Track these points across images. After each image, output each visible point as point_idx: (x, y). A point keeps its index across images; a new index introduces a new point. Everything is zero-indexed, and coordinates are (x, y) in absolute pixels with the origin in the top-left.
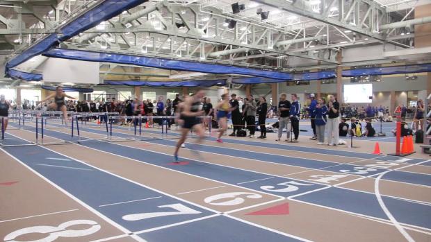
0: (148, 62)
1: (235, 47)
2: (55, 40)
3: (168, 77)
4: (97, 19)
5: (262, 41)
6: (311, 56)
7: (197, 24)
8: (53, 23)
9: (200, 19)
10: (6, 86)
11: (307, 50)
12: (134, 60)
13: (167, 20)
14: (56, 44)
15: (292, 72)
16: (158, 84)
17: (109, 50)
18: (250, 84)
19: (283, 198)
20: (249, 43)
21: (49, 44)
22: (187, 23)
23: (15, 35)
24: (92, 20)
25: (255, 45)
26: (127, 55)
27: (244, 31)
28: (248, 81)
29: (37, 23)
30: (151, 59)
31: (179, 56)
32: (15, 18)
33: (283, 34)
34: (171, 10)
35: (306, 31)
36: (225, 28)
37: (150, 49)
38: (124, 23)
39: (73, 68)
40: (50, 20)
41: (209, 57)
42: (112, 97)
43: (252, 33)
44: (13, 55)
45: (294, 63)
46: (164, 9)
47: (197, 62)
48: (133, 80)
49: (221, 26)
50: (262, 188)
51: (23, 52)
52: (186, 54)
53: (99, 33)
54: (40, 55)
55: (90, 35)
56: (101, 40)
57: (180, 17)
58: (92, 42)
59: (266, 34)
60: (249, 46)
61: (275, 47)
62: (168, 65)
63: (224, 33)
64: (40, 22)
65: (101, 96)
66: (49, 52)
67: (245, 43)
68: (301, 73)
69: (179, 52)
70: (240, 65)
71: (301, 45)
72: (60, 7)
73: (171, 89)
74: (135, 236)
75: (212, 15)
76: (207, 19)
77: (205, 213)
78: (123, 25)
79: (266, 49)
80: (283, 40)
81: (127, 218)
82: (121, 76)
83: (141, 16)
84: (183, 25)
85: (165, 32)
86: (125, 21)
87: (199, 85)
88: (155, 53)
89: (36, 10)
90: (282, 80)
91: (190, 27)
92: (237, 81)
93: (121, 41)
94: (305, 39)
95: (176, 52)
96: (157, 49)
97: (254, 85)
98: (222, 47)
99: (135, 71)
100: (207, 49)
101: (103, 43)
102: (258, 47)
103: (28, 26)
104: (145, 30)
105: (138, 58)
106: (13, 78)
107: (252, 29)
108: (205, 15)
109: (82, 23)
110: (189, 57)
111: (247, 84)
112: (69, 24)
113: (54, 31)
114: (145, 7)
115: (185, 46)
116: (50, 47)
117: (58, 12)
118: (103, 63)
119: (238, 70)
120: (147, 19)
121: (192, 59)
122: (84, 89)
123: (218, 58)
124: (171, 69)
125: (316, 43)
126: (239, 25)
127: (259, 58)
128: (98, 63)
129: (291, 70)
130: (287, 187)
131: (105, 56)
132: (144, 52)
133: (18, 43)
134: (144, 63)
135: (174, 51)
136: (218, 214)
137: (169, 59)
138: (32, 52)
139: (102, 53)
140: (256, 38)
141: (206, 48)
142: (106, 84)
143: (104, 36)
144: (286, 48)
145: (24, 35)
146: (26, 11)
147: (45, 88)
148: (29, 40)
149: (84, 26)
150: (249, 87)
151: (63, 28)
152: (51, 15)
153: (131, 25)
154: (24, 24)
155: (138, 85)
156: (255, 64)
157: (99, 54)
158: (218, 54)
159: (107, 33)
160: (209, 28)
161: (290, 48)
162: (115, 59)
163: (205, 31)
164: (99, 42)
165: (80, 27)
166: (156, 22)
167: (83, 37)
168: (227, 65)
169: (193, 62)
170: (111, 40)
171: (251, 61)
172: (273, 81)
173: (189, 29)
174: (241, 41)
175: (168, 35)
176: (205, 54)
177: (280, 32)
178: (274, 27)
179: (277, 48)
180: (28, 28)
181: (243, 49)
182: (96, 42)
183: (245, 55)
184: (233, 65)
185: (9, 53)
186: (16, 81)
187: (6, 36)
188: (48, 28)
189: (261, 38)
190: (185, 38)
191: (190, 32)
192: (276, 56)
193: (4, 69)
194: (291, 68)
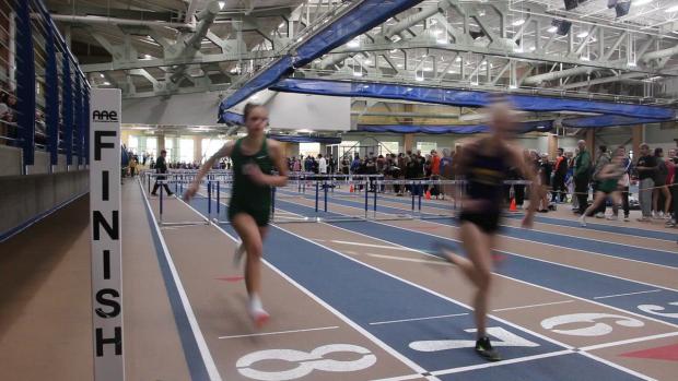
0: (425, 95)
1: (567, 66)
2: (288, 66)
3: (456, 117)
4: (348, 31)
5: (616, 54)
7: (505, 32)
8: (285, 41)
9: (509, 22)
10: (219, 136)
12: (404, 93)
13: (455, 27)
14: (289, 72)
15: (671, 105)
16: (441, 130)
17: (366, 78)
18: (594, 127)
20: (593, 58)
21: (279, 72)
22: (489, 30)
23: (231, 63)
24: (341, 33)
25: (603, 62)
26: (392, 85)
27: (584, 39)
28: (591, 123)
29: (262, 42)
30: (430, 90)
31: (475, 84)
32: (233, 37)
33: (657, 39)
34: (463, 11)
36: (550, 35)
37: (429, 75)
38: (388, 35)
39: (311, 107)
40: (280, 36)
41: (524, 85)
42: (369, 150)
43: (599, 42)
44: (229, 91)
45: (674, 89)
46: (451, 10)
47: (506, 94)
48: (401, 124)
49: (545, 33)
51: (243, 85)
52: (487, 81)
53: (351, 53)
54: (267, 89)
55: (337, 57)
56: (354, 63)
57: (478, 22)
58: (341, 66)
59: (623, 41)
60: (595, 63)
61: (641, 63)
62: (457, 99)
63: (550, 43)
64: (266, 41)
65: (353, 150)
66: (279, 85)
67: (586, 59)
69: (474, 79)
70: (576, 95)
72: (295, 16)
75: (529, 15)
76: (521, 22)
78: (387, 38)
79: (624, 67)
80: (655, 50)
82: (383, 119)
83: (416, 23)
84: (482, 33)
85: (453, 47)
86: (390, 32)
88: (436, 81)
89: (261, 24)
90: (652, 119)
91: (492, 37)
92: (571, 123)
93: (384, 63)
95: (471, 77)
96: (440, 74)
97: (600, 129)
98: (545, 68)
99: (405, 110)
100: (521, 71)
101: (357, 68)
102: (608, 65)
103: (249, 46)
104: (420, 45)
105: (410, 89)
106: (229, 124)
107: (598, 35)
108: (518, 16)
109: (326, 41)
110: (490, 86)
111: (589, 128)
112: (308, 42)
113: (285, 53)
114: (420, 9)
115: (484, 69)
116: (282, 77)
117: (291, 25)
118: (357, 98)
119: (572, 104)
120: (425, 28)
121: (496, 89)
122: (327, 139)
123: (539, 85)
124: (461, 106)
126: (576, 30)
127: (609, 84)
128: (349, 98)
129: (670, 102)
131: (359, 88)
132: (420, 79)
133: (236, 74)
134: (419, 98)
135: (466, 76)
137: (459, 90)
138: (255, 86)
139: (355, 82)
140: (606, 50)
141: (518, 70)
142: (362, 131)
143: (359, 58)
144: (661, 64)
145: (245, 61)
146: (248, 27)
148: (251, 69)
149: (329, 43)
150: (592, 133)
151: (300, 47)
152: (282, 30)
153: (399, 39)
154: (245, 45)
155: (406, 131)
156: (603, 94)
157: (349, 85)
158: (539, 78)
159: (363, 52)
160: (525, 37)
161: (669, 63)
162: (374, 90)
163: (518, 42)
164: (350, 66)
165: (324, 45)
166: (439, 32)
167: (328, 59)
168: (557, 97)
170: (368, 62)
171: (595, 88)
172: (637, 120)
173: (492, 41)
174: (579, 56)
175: (457, 51)
176: (518, 79)
177: (650, 36)
178: (638, 29)
179: (645, 64)
180: (249, 50)
181: (582, 69)
182: (346, 66)
183: (585, 79)
184: (565, 97)
185: (224, 88)
186: (232, 128)
187: (221, 64)
188: (278, 49)
189: (615, 48)
190: (483, 55)
191: (494, 45)
192: (642, 78)
193: (217, 111)
194: (670, 97)
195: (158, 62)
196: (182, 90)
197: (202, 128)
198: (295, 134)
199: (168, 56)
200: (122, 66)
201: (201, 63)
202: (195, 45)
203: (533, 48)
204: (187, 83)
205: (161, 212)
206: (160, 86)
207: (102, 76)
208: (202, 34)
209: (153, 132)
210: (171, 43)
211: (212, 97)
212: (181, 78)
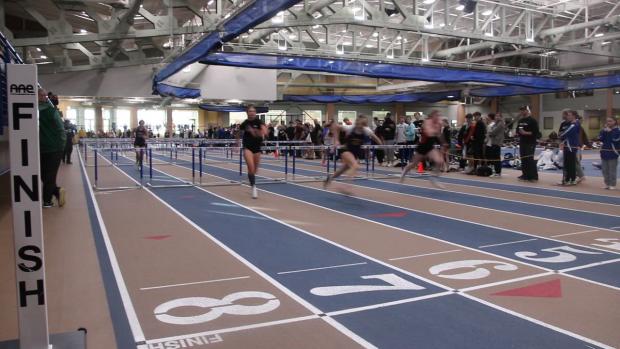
0: (345, 68)
1: (474, 41)
2: (216, 40)
3: (374, 88)
4: (271, 8)
5: (516, 30)
6: (597, 50)
7: (417, 9)
8: (213, 17)
9: (421, 1)
10: (154, 107)
11: (590, 41)
12: (325, 65)
13: (372, 5)
14: (217, 46)
15: (564, 77)
16: (360, 99)
17: (290, 52)
18: (498, 97)
19: (551, 272)
20: (496, 34)
21: (209, 46)
22: (403, 7)
23: (164, 38)
24: (265, 10)
25: (506, 38)
26: (315, 58)
27: (489, 17)
28: (494, 92)
29: (192, 18)
30: (350, 63)
31: (391, 57)
32: (165, 13)
33: (551, 17)
35: (590, 11)
36: (458, 13)
37: (348, 49)
38: (310, 12)
39: (240, 79)
40: (209, 13)
41: (435, 58)
42: (295, 118)
43: (500, 20)
44: (162, 64)
45: (567, 62)
47: (418, 65)
48: (324, 94)
49: (453, 11)
50: (518, 254)
51: (175, 59)
52: (401, 55)
53: (276, 28)
54: (197, 63)
55: (263, 32)
56: (279, 38)
58: (267, 41)
59: (523, 19)
60: (498, 39)
61: (538, 39)
62: (375, 71)
63: (458, 20)
64: (196, 17)
65: (279, 118)
66: (208, 58)
67: (490, 35)
68: (579, 78)
69: (390, 52)
70: (482, 68)
71: (580, 33)
73: (379, 106)
74: (328, 319)
76: (431, 0)
77: (431, 289)
78: (308, 15)
79: (523, 43)
80: (550, 28)
81: (317, 291)
82: (307, 89)
83: (334, 1)
84: (397, 11)
85: (370, 23)
86: (312, 9)
87: (420, 100)
88: (355, 54)
89: (192, 1)
90: (548, 89)
91: (406, 13)
92: (477, 92)
93: (307, 38)
94: (587, 23)
95: (387, 51)
96: (358, 48)
97: (503, 98)
98: (454, 43)
99: (327, 82)
100: (433, 45)
102: (510, 40)
103: (180, 23)
104: (340, 21)
105: (331, 62)
106: (162, 96)
107: (500, 14)
109: (252, 17)
110: (405, 59)
111: (493, 97)
112: (235, 18)
113: (214, 29)
115: (399, 43)
116: (209, 51)
117: (219, 2)
118: (283, 71)
119: (477, 75)
120: (344, 5)
121: (410, 61)
123: (449, 58)
124: (378, 77)
125: (606, 28)
126: (481, 8)
127: (511, 58)
128: (275, 71)
129: (563, 74)
130: (558, 254)
131: (284, 61)
132: (340, 53)
133: (169, 48)
134: (340, 69)
135: (383, 50)
136: (451, 291)
137: (376, 63)
138: (186, 59)
139: (280, 56)
140: (508, 27)
141: (430, 45)
142: (286, 101)
143: (283, 33)
144: (555, 40)
145: (176, 37)
146: (178, 4)
147: (205, 108)
148: (182, 43)
149: (256, 18)
150: (496, 102)
151: (227, 23)
152: (211, 7)
153: (320, 15)
154: (176, 21)
155: (331, 101)
156: (505, 67)
157: (275, 58)
158: (448, 52)
159: (287, 28)
160: (436, 14)
161: (562, 39)
162: (298, 64)
163: (429, 19)
164: (276, 41)
165: (250, 21)
166: (356, 9)
167: (254, 34)
168: (463, 70)
169: (412, 65)
170: (292, 37)
171: (498, 61)
172: (535, 91)
173: (405, 17)
174: (484, 32)
175: (375, 27)
176: (429, 52)
177: (545, 15)
178: (535, 8)
179: (541, 40)
180: (180, 25)
181: (487, 44)
182: (272, 41)
183: (490, 53)
184: (471, 69)
185: (158, 62)
186: (166, 99)
187: (154, 39)
188: (207, 24)
189: (515, 26)
190: (398, 31)
191: (407, 21)
192: (538, 53)
193: (151, 83)
194: (563, 70)
195: (93, 37)
196: (117, 64)
197: (137, 100)
198: (225, 104)
199: (102, 31)
200: (58, 41)
201: (136, 38)
202: (129, 20)
203: (443, 25)
204: (123, 57)
205: (96, 178)
206: (96, 60)
207: (39, 50)
208: (135, 10)
209: (90, 104)
210: (105, 19)
211: (147, 70)
212: (115, 52)
